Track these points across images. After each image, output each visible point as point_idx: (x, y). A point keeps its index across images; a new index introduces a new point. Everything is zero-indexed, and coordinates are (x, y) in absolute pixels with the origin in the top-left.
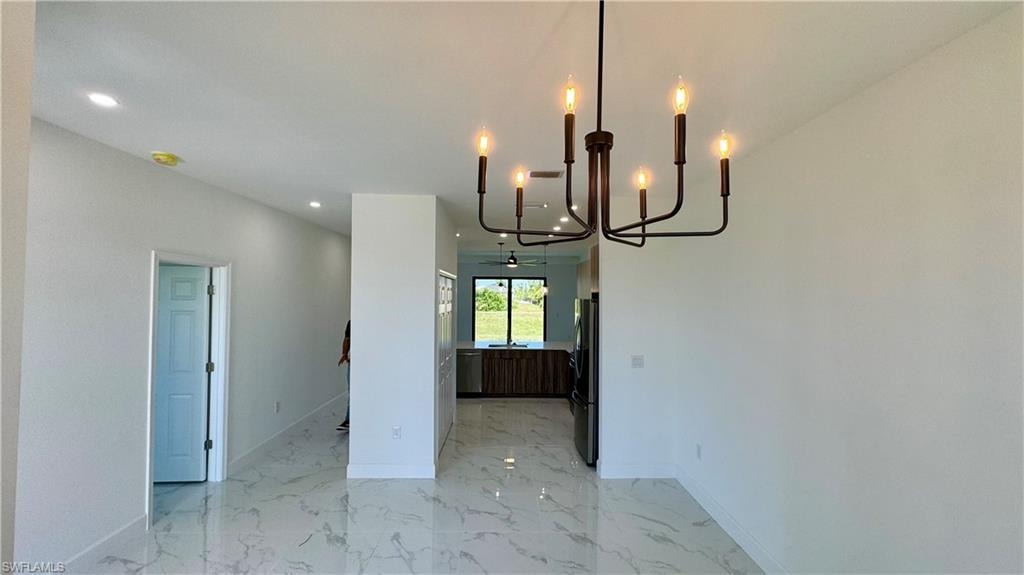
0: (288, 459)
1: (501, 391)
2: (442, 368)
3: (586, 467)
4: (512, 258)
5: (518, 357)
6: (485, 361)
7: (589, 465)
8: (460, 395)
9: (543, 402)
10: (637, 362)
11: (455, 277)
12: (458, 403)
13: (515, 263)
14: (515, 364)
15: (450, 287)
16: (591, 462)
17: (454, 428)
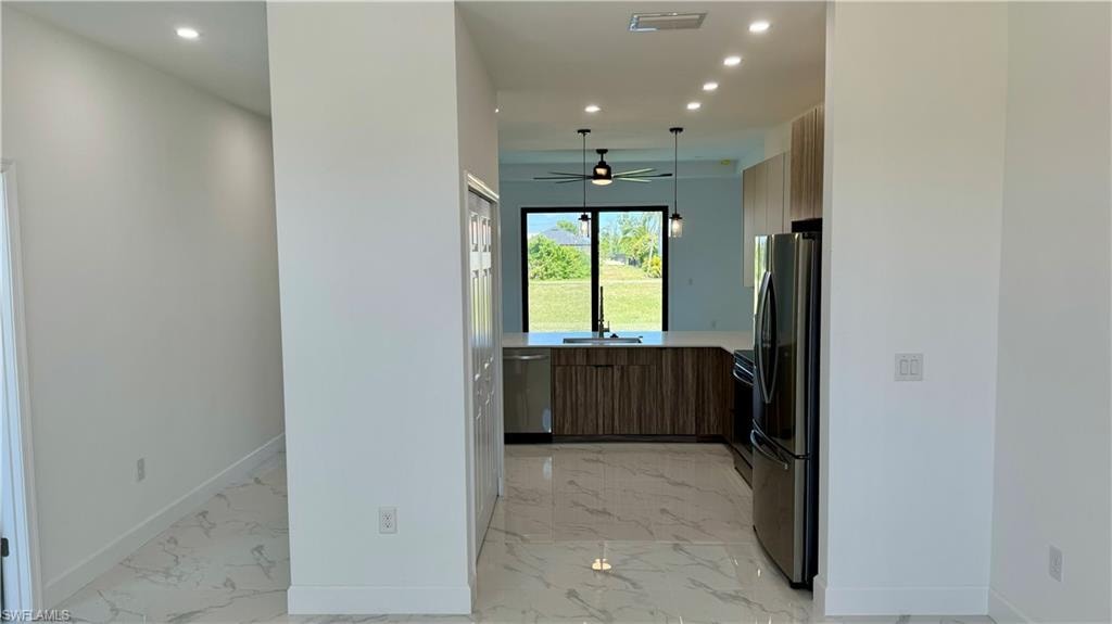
0: (167, 574)
1: (590, 430)
2: (478, 385)
3: (788, 589)
4: (602, 165)
5: (624, 362)
6: (558, 369)
7: (794, 586)
8: (511, 438)
9: (677, 452)
10: (909, 367)
11: (496, 196)
12: (507, 454)
13: (608, 177)
14: (617, 375)
15: (488, 218)
16: (797, 578)
17: (501, 505)
